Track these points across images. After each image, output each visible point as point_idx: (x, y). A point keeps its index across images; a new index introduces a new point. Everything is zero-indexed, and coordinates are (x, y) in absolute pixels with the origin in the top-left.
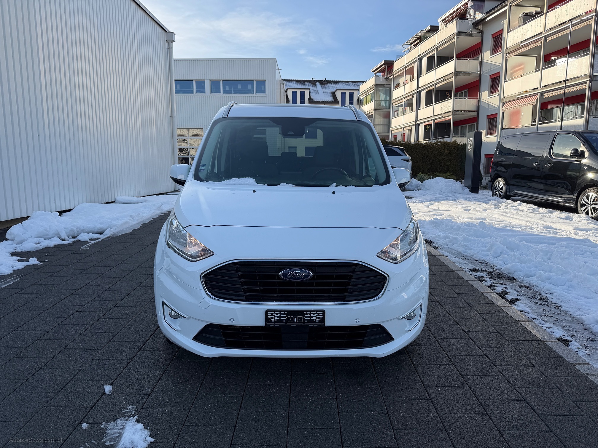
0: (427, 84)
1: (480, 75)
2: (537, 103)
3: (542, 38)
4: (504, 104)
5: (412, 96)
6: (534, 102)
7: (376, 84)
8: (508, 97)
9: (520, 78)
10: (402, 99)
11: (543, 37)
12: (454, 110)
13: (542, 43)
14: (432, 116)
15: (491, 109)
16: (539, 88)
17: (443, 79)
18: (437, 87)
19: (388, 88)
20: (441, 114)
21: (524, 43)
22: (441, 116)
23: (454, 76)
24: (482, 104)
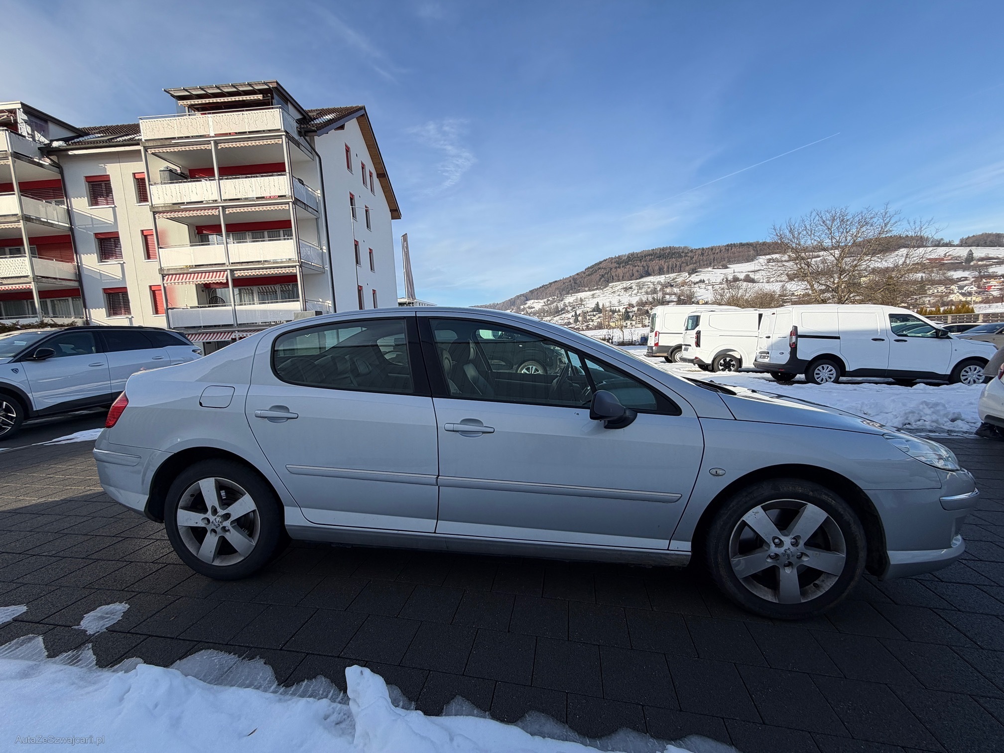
1: (71, 229)
4: (164, 277)
6: (222, 279)
8: (172, 269)
9: (182, 248)
11: (219, 206)
12: (36, 274)
13: (219, 212)
15: (105, 281)
16: (227, 264)
23: (20, 221)
24: (85, 273)
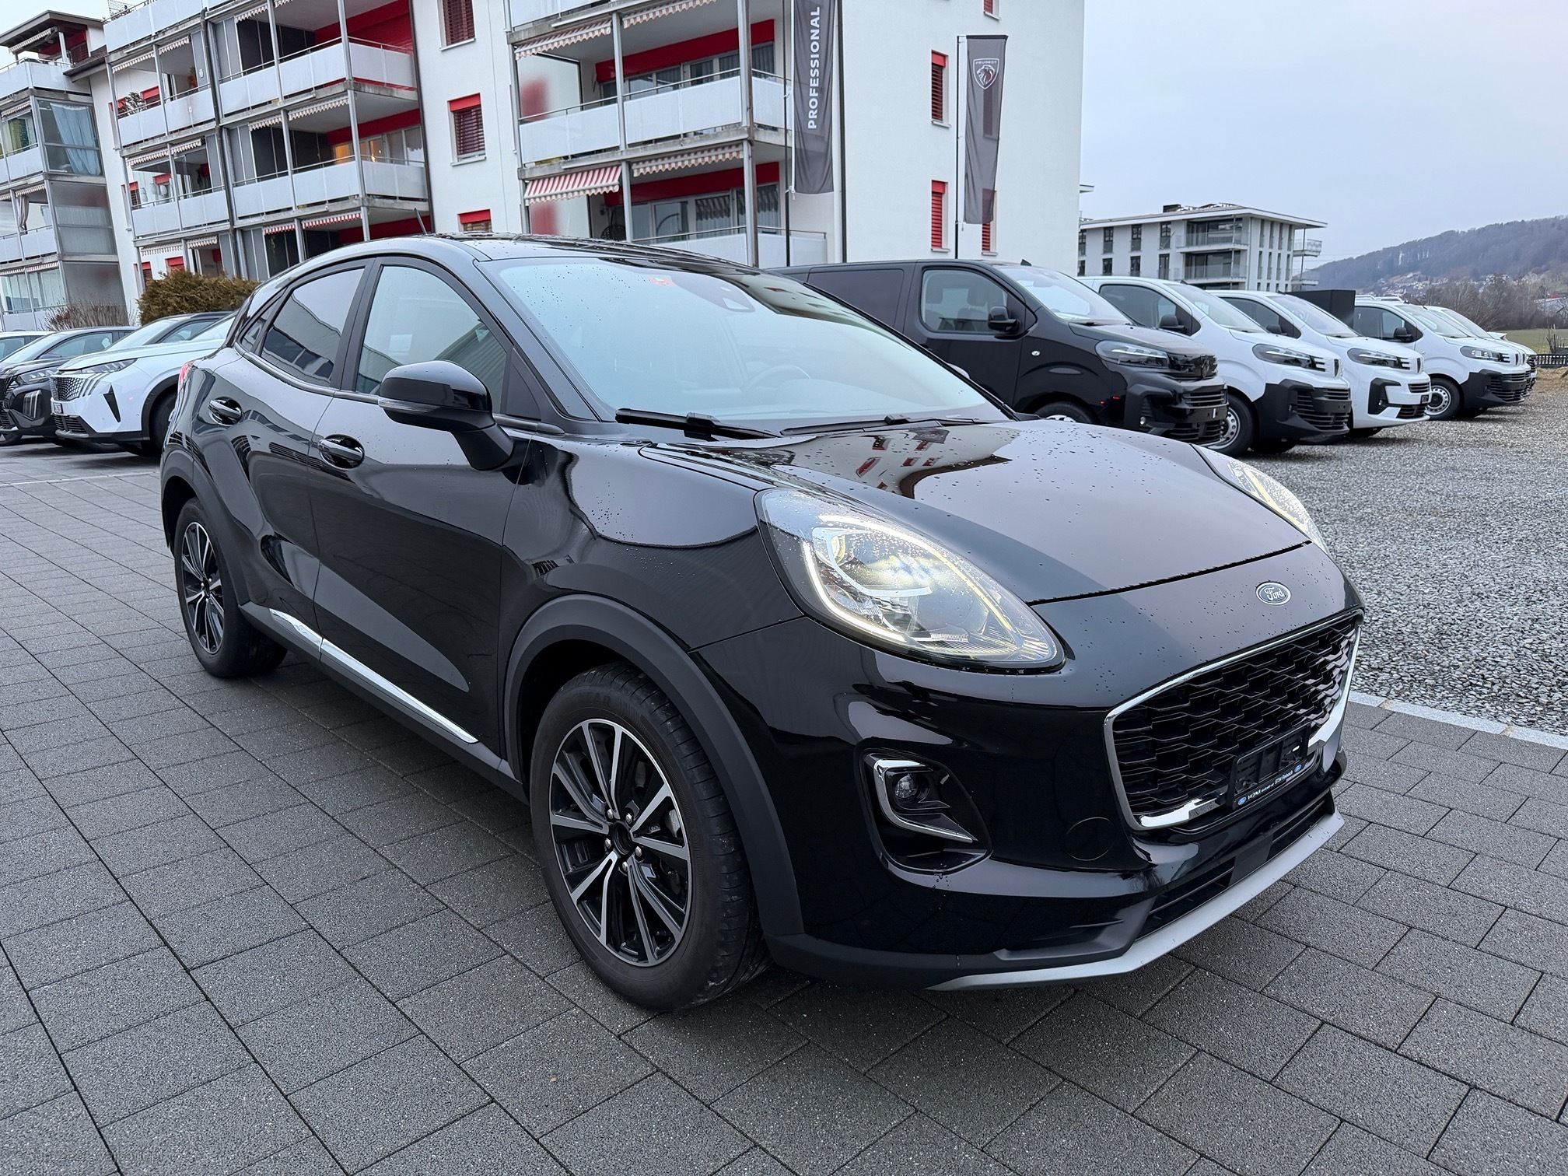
0: (253, 107)
2: (621, 188)
3: (611, 13)
4: (526, 184)
5: (199, 140)
6: (613, 183)
7: (35, 88)
9: (565, 116)
10: (163, 147)
11: (613, 12)
12: (367, 193)
13: (612, 27)
14: (290, 209)
16: (622, 148)
17: (312, 96)
18: (290, 119)
19: (84, 108)
20: (323, 203)
21: (560, 20)
22: (325, 210)
23: (349, 91)
